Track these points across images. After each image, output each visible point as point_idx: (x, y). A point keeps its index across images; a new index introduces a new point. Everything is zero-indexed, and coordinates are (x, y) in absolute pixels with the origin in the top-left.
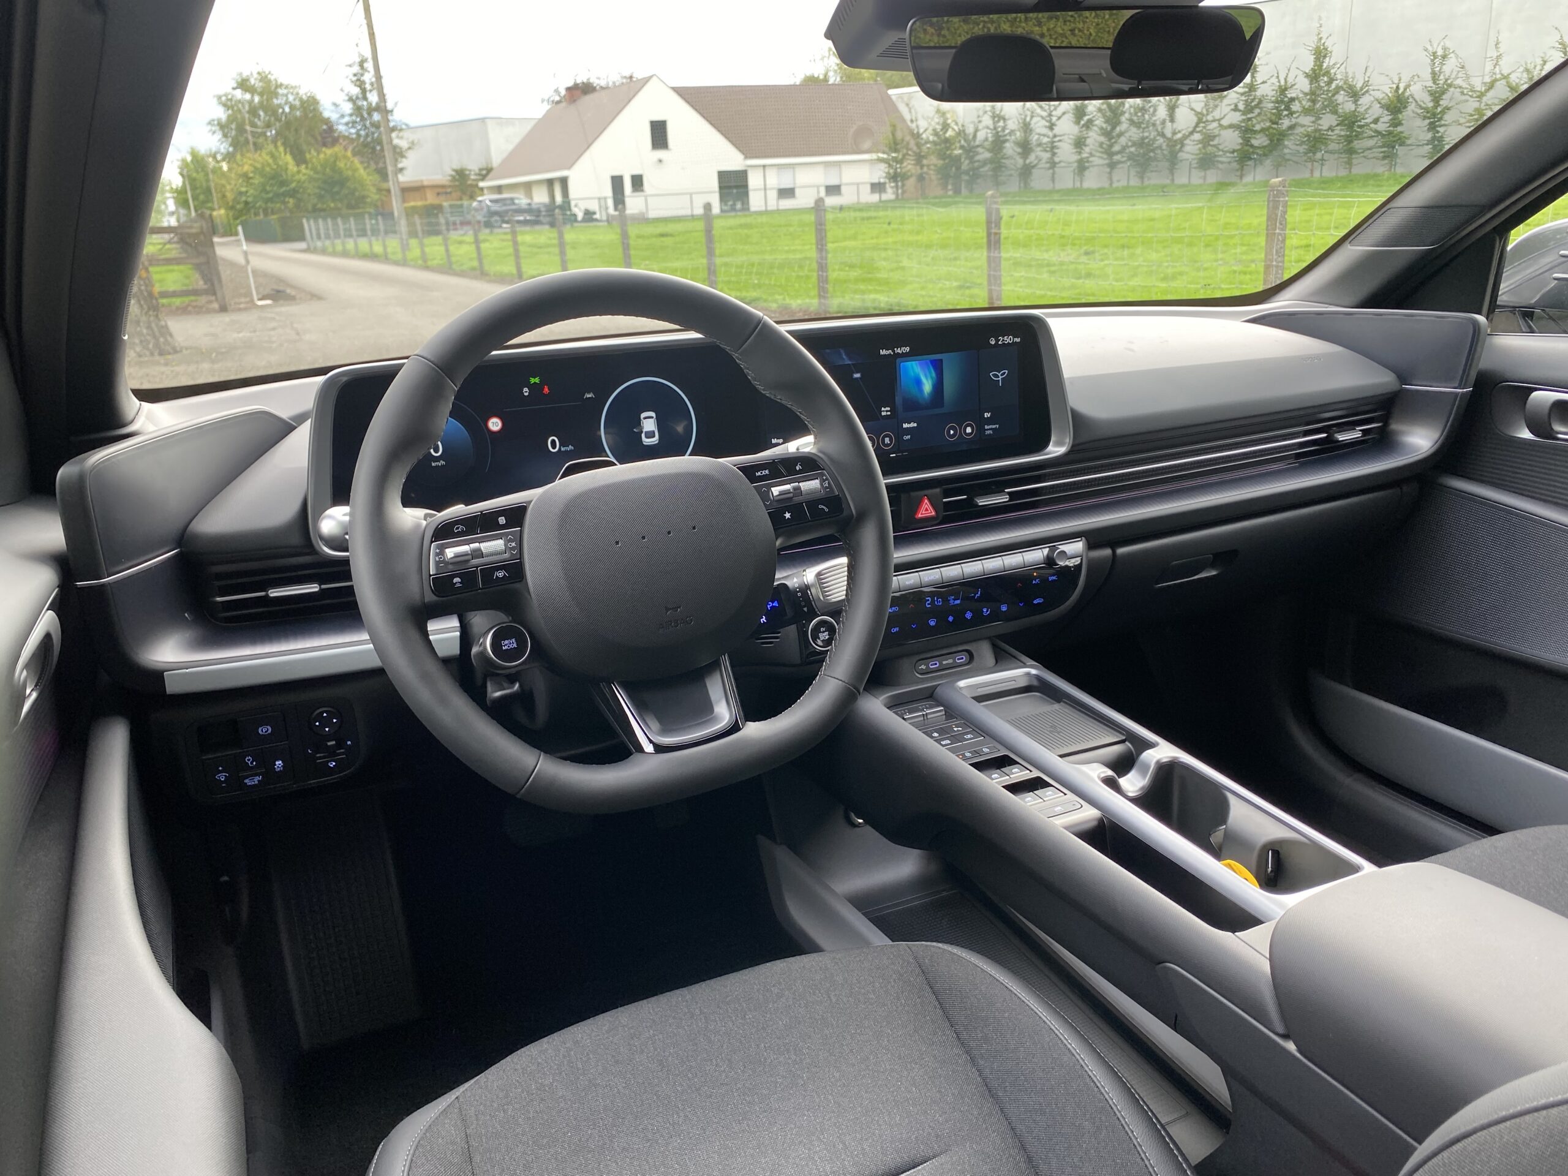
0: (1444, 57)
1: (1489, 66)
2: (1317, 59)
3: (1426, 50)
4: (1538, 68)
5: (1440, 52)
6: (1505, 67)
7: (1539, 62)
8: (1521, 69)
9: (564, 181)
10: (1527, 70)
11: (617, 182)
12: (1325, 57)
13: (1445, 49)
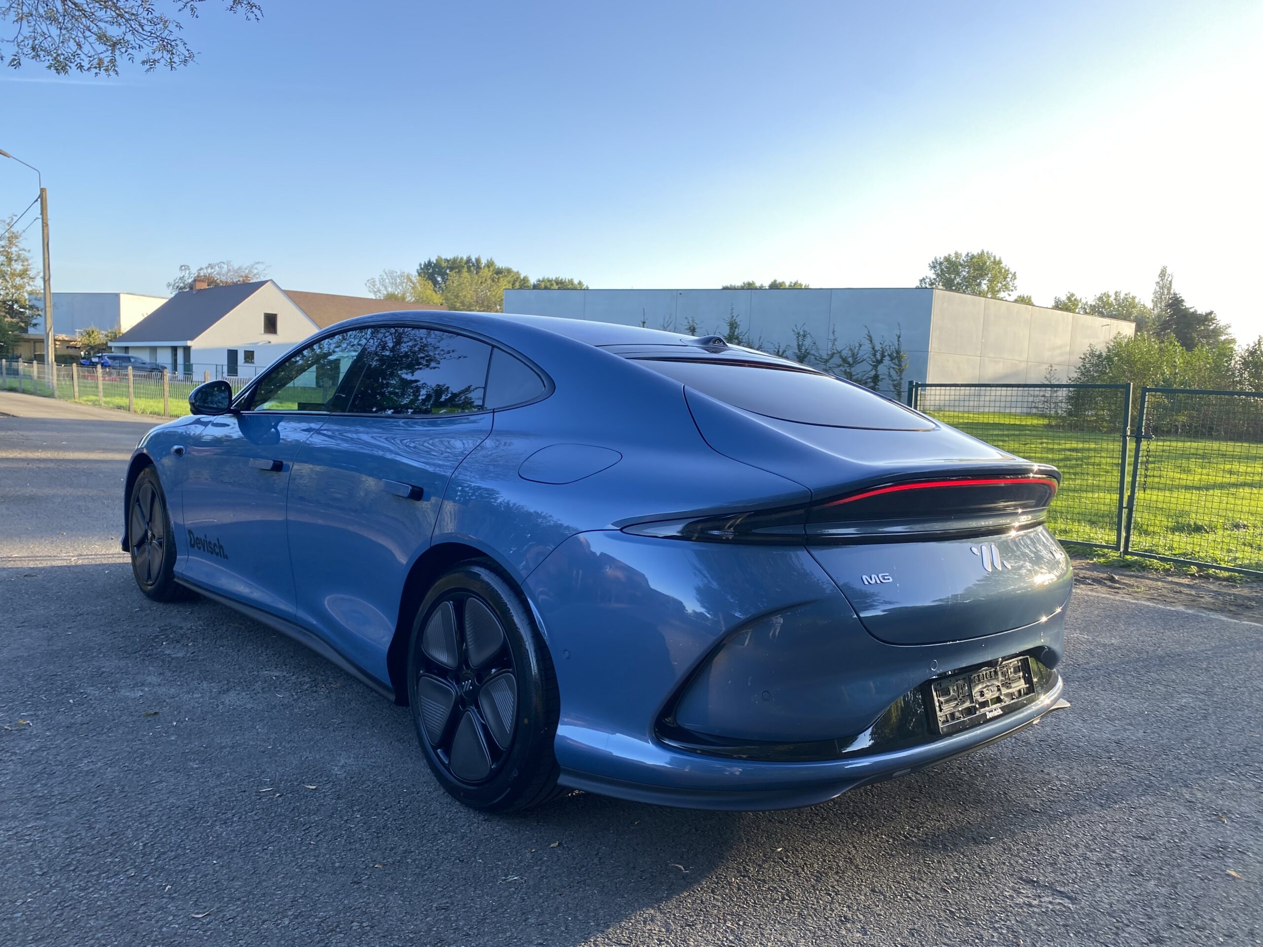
0: (804, 336)
1: (830, 345)
2: (731, 328)
3: (794, 331)
4: (857, 348)
5: (802, 333)
6: (839, 346)
7: (857, 345)
8: (848, 349)
9: (187, 349)
10: (850, 349)
11: (232, 355)
12: (736, 328)
13: (804, 331)
